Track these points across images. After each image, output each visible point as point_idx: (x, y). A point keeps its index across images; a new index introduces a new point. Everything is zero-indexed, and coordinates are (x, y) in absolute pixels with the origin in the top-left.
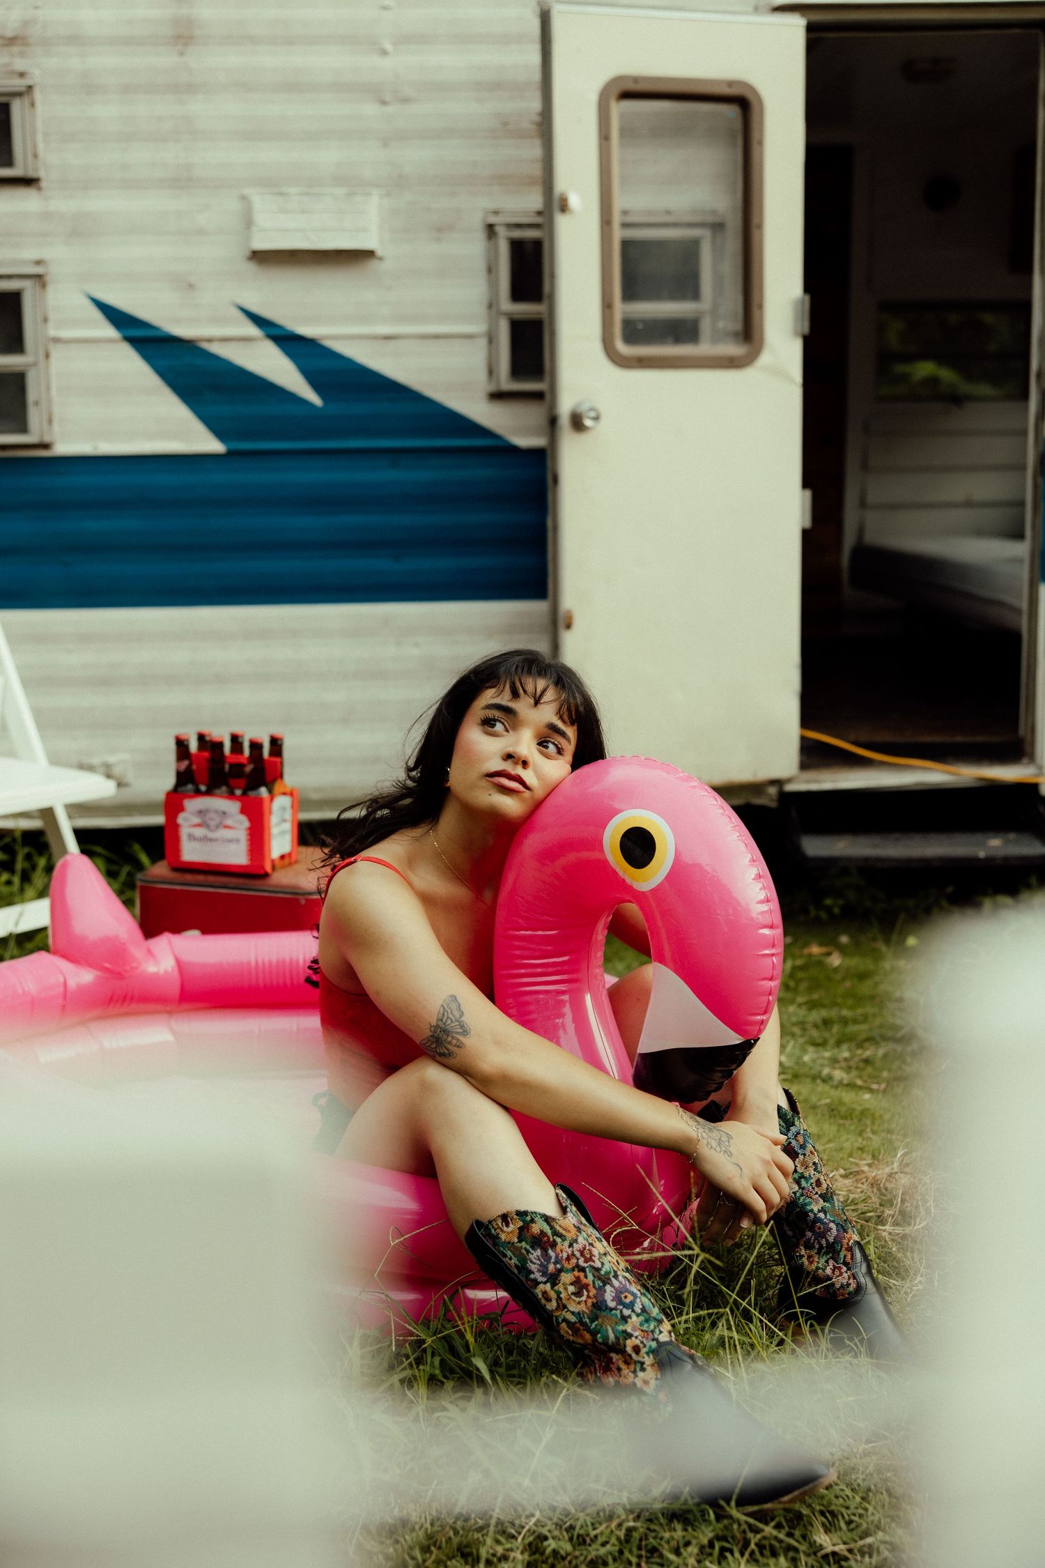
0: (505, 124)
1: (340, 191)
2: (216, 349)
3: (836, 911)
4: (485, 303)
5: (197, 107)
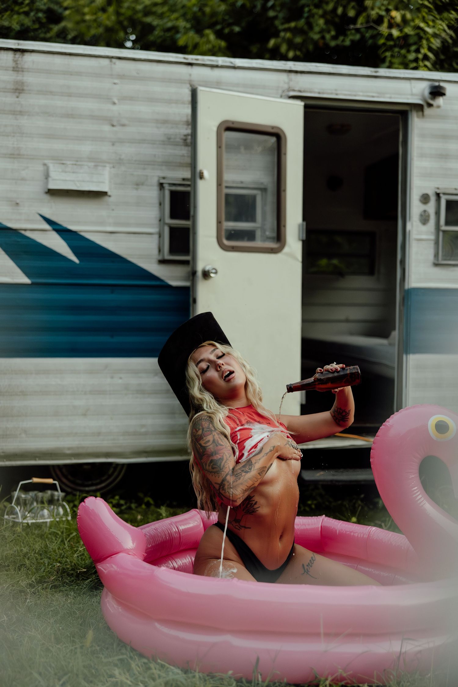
0: (169, 139)
1: (92, 164)
2: (28, 234)
3: (313, 506)
4: (158, 219)
5: (24, 121)
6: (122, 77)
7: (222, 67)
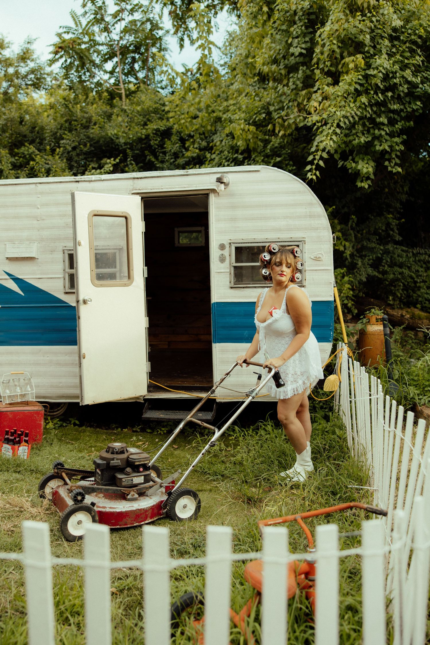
0: (67, 225)
1: (28, 242)
4: (63, 270)
6: (42, 193)
7: (94, 181)
